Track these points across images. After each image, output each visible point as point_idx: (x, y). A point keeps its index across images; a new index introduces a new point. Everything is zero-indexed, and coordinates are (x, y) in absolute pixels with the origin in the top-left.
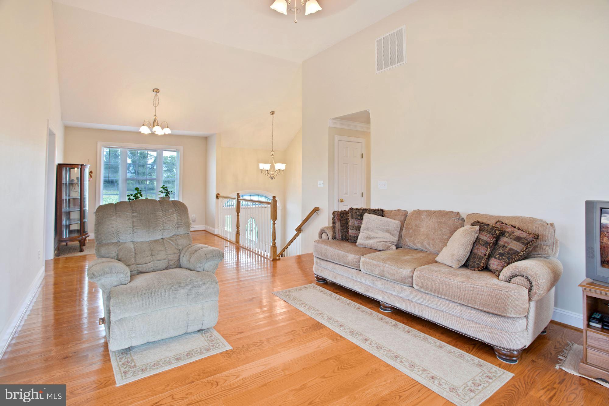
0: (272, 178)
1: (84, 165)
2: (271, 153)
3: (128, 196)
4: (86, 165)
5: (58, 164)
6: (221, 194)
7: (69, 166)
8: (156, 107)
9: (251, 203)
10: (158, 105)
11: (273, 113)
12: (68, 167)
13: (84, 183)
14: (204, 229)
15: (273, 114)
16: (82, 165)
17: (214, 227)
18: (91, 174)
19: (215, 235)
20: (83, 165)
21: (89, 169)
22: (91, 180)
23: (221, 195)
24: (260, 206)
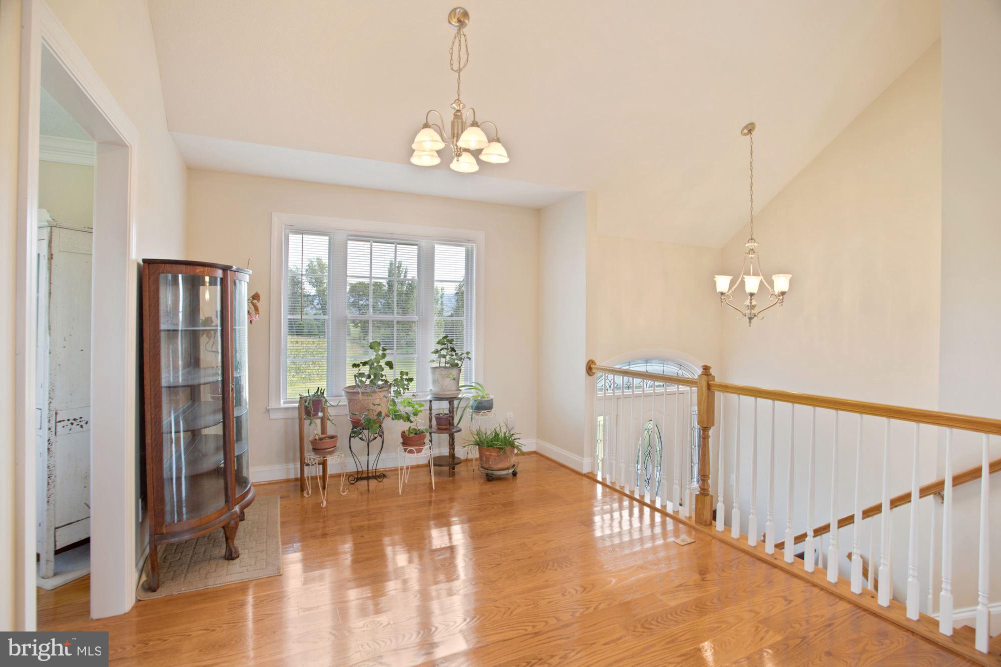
0: (750, 319)
1: (234, 268)
2: (747, 245)
3: (355, 365)
4: (238, 271)
5: (145, 261)
6: (600, 362)
7: (183, 267)
8: (460, 70)
9: (650, 382)
10: (465, 65)
11: (750, 129)
12: (179, 273)
13: (233, 330)
14: (534, 449)
15: (750, 131)
16: (226, 269)
17: (581, 453)
18: (255, 301)
19: (585, 475)
20: (231, 267)
21: (250, 285)
22: (256, 318)
23: (597, 364)
24: (661, 390)
